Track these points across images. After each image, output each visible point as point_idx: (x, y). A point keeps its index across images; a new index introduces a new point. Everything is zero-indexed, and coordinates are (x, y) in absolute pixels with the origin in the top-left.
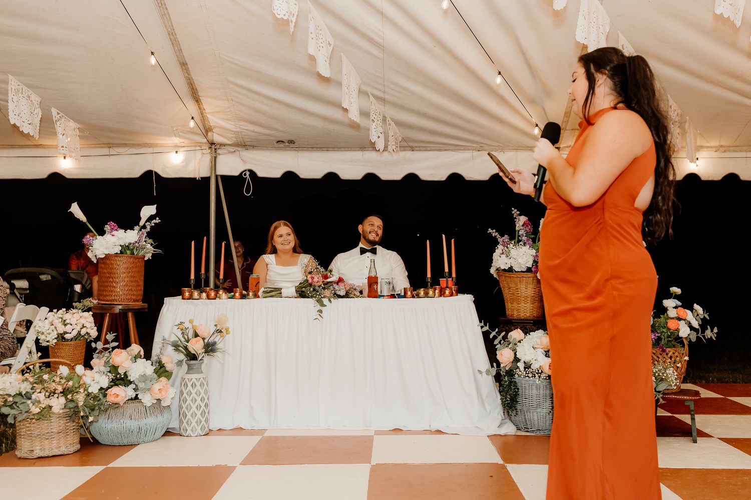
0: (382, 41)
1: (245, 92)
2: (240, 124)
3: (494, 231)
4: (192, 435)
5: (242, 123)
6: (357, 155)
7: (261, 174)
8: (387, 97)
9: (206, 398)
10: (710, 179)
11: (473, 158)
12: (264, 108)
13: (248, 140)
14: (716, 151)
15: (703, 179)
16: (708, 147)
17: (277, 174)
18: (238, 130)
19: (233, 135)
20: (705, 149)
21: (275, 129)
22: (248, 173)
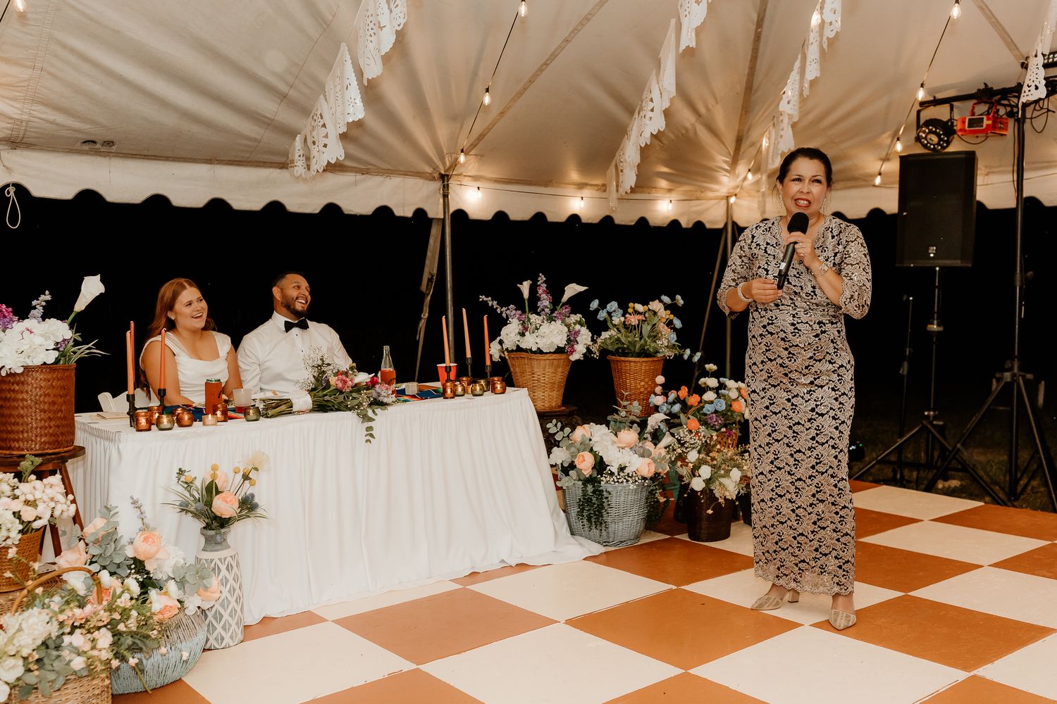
0: (331, 18)
1: (73, 59)
2: (34, 108)
3: (490, 298)
4: (231, 644)
5: (40, 108)
6: (202, 170)
7: (37, 191)
8: (292, 93)
9: (237, 587)
10: (589, 222)
11: (356, 183)
12: (96, 88)
13: (34, 135)
14: (598, 190)
15: (584, 220)
16: (592, 185)
17: (67, 193)
18: (25, 117)
19: (9, 125)
20: (588, 187)
21: (92, 122)
22: (12, 190)
